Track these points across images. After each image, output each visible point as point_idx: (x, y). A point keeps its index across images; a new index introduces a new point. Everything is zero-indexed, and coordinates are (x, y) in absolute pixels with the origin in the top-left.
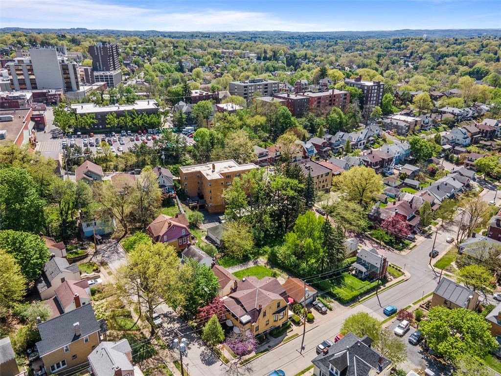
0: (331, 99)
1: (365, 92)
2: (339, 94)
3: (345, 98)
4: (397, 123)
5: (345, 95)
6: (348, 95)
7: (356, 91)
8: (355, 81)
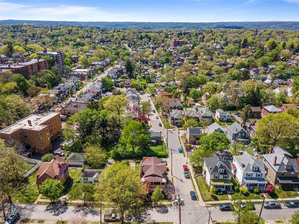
0: (38, 65)
1: (55, 58)
2: (42, 61)
3: (45, 64)
4: (82, 73)
5: (45, 61)
6: (46, 61)
7: (49, 58)
8: (44, 52)
